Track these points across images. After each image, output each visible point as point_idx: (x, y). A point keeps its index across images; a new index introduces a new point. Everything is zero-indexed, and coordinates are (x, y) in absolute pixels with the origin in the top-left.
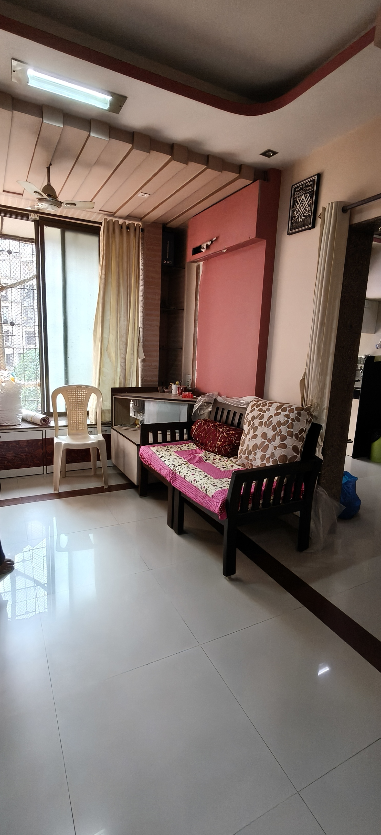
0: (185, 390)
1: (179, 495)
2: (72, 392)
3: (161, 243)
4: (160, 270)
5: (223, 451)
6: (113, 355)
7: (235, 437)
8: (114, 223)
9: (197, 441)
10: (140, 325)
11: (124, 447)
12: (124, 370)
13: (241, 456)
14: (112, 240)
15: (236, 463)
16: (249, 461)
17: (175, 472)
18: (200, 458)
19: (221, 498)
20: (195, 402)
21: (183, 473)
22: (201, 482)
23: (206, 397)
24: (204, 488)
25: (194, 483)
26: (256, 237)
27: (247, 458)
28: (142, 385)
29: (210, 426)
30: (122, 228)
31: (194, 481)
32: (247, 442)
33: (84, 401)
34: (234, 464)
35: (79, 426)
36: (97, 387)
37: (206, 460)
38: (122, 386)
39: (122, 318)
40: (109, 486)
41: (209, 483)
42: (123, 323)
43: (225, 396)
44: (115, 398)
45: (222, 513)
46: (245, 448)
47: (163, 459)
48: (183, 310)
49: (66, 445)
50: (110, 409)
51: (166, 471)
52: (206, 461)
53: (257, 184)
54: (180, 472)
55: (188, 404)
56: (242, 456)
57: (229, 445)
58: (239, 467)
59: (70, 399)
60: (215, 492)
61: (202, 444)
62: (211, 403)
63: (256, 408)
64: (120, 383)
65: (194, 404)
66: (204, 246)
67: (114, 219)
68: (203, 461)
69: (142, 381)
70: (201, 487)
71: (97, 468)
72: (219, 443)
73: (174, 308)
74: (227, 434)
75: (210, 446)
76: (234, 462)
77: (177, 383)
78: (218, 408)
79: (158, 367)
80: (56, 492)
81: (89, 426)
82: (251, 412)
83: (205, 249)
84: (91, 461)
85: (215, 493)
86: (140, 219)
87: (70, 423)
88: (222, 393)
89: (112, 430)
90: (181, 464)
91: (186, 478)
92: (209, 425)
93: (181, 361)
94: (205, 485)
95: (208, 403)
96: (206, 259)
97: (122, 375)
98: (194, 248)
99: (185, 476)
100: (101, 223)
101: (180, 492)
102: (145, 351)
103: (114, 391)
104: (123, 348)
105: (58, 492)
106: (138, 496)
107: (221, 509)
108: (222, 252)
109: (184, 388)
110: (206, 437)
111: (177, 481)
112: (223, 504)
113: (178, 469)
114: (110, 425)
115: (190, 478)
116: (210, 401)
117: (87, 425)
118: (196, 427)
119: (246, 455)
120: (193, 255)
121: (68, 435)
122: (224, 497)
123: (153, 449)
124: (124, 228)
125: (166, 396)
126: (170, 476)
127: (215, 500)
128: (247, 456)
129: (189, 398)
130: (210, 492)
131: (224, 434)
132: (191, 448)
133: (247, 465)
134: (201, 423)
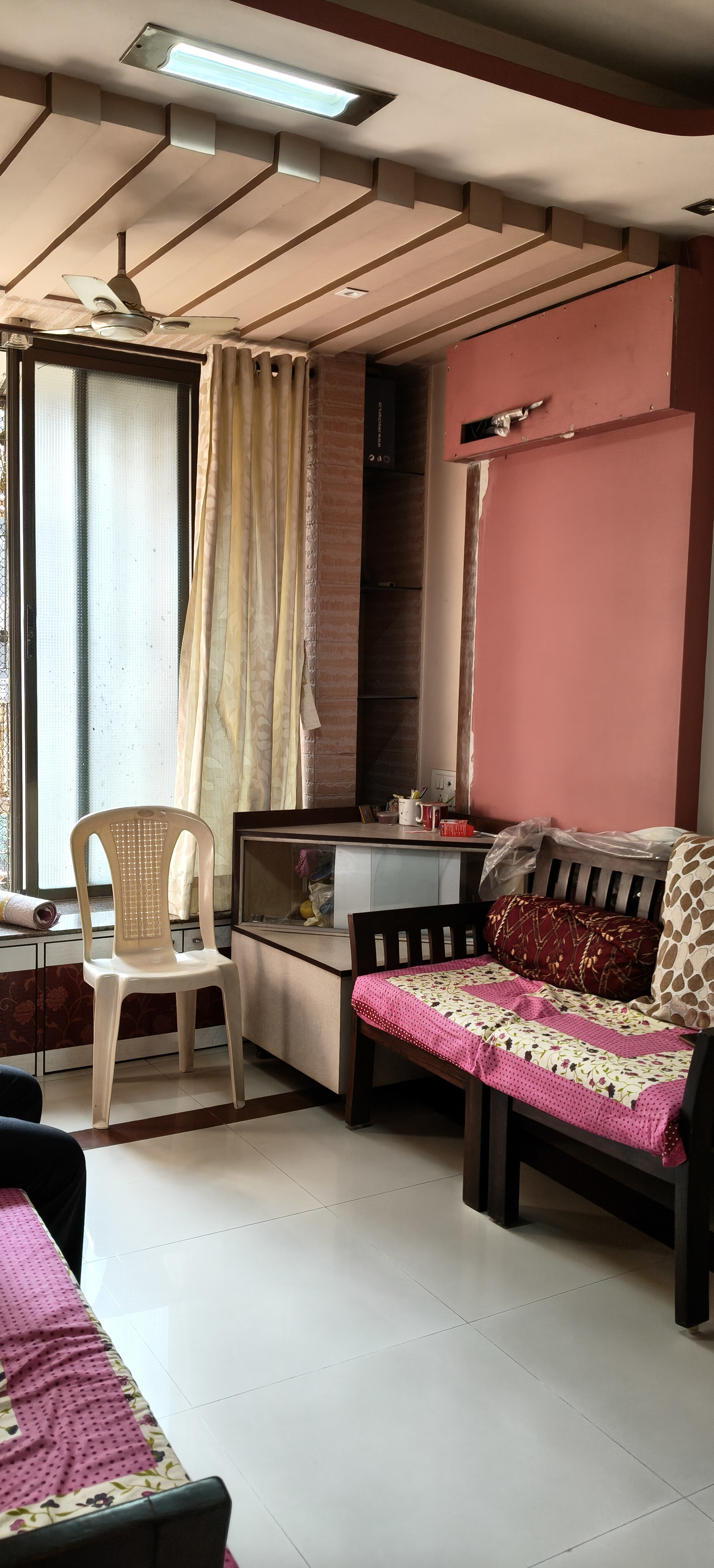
0: (444, 813)
1: (506, 1109)
2: (126, 827)
3: (362, 407)
4: (359, 481)
5: (604, 984)
6: (232, 719)
7: (638, 941)
8: (239, 354)
9: (512, 958)
10: (307, 635)
11: (285, 983)
12: (268, 762)
13: (669, 993)
14: (233, 400)
15: (655, 1014)
16: (696, 1007)
17: (492, 1043)
18: (544, 1002)
19: (664, 1105)
20: (489, 846)
21: (521, 1045)
22: (587, 1066)
23: (519, 832)
24: (602, 1081)
25: (564, 1071)
26: (671, 406)
27: (689, 999)
28: (310, 802)
29: (547, 912)
30: (258, 368)
31: (565, 1064)
32: (683, 955)
33: (159, 853)
34: (647, 1018)
35: (145, 927)
36: (191, 808)
37: (564, 1008)
38: (261, 808)
39: (260, 617)
40: (246, 1101)
41: (612, 1067)
42: (262, 629)
43: (575, 829)
44: (245, 841)
45: (672, 1147)
46: (678, 969)
47: (442, 1010)
48: (420, 589)
49: (130, 983)
50: (230, 872)
51: (460, 1042)
52: (564, 1012)
53: (670, 273)
54: (509, 1044)
55: (463, 853)
56: (674, 994)
57: (621, 965)
58: (665, 1025)
59: (121, 850)
60: (641, 1091)
61: (529, 965)
62: (530, 849)
63: (701, 861)
64: (253, 800)
65: (486, 853)
66: (505, 419)
67: (239, 346)
68: (556, 1011)
69: (312, 791)
70: (592, 1080)
71: (195, 1050)
72: (587, 961)
73: (392, 585)
74: (611, 934)
75: (559, 971)
76: (645, 1011)
77: (413, 794)
78: (556, 865)
79: (355, 751)
80: (101, 1125)
81: (176, 927)
82: (687, 870)
83: (507, 432)
84: (176, 1031)
85: (641, 1094)
86: (309, 345)
87: (119, 917)
88: (561, 820)
89: (236, 936)
90: (503, 1022)
91: (533, 1059)
92: (543, 912)
93: (414, 732)
94: (602, 1074)
95: (524, 850)
96: (500, 456)
97: (261, 775)
98: (464, 424)
99: (528, 1055)
100: (204, 358)
101: (511, 1099)
102: (320, 709)
103: (242, 821)
104: (265, 699)
105: (106, 1126)
106: (342, 1126)
107: (667, 1135)
108: (559, 437)
109: (442, 808)
110: (540, 945)
111: (500, 1070)
112: (672, 1122)
113: (503, 1036)
114: (229, 921)
115: (544, 1059)
116: (529, 845)
117: (168, 923)
118: (502, 917)
119: (686, 990)
120: (462, 443)
121: (114, 956)
122: (671, 1104)
123: (399, 983)
124: (266, 367)
125: (382, 831)
126: (478, 1056)
127: (644, 1113)
128: (687, 994)
129: (462, 836)
130: (625, 1092)
131: (600, 935)
132: (500, 979)
133: (691, 1019)
134: (517, 907)
